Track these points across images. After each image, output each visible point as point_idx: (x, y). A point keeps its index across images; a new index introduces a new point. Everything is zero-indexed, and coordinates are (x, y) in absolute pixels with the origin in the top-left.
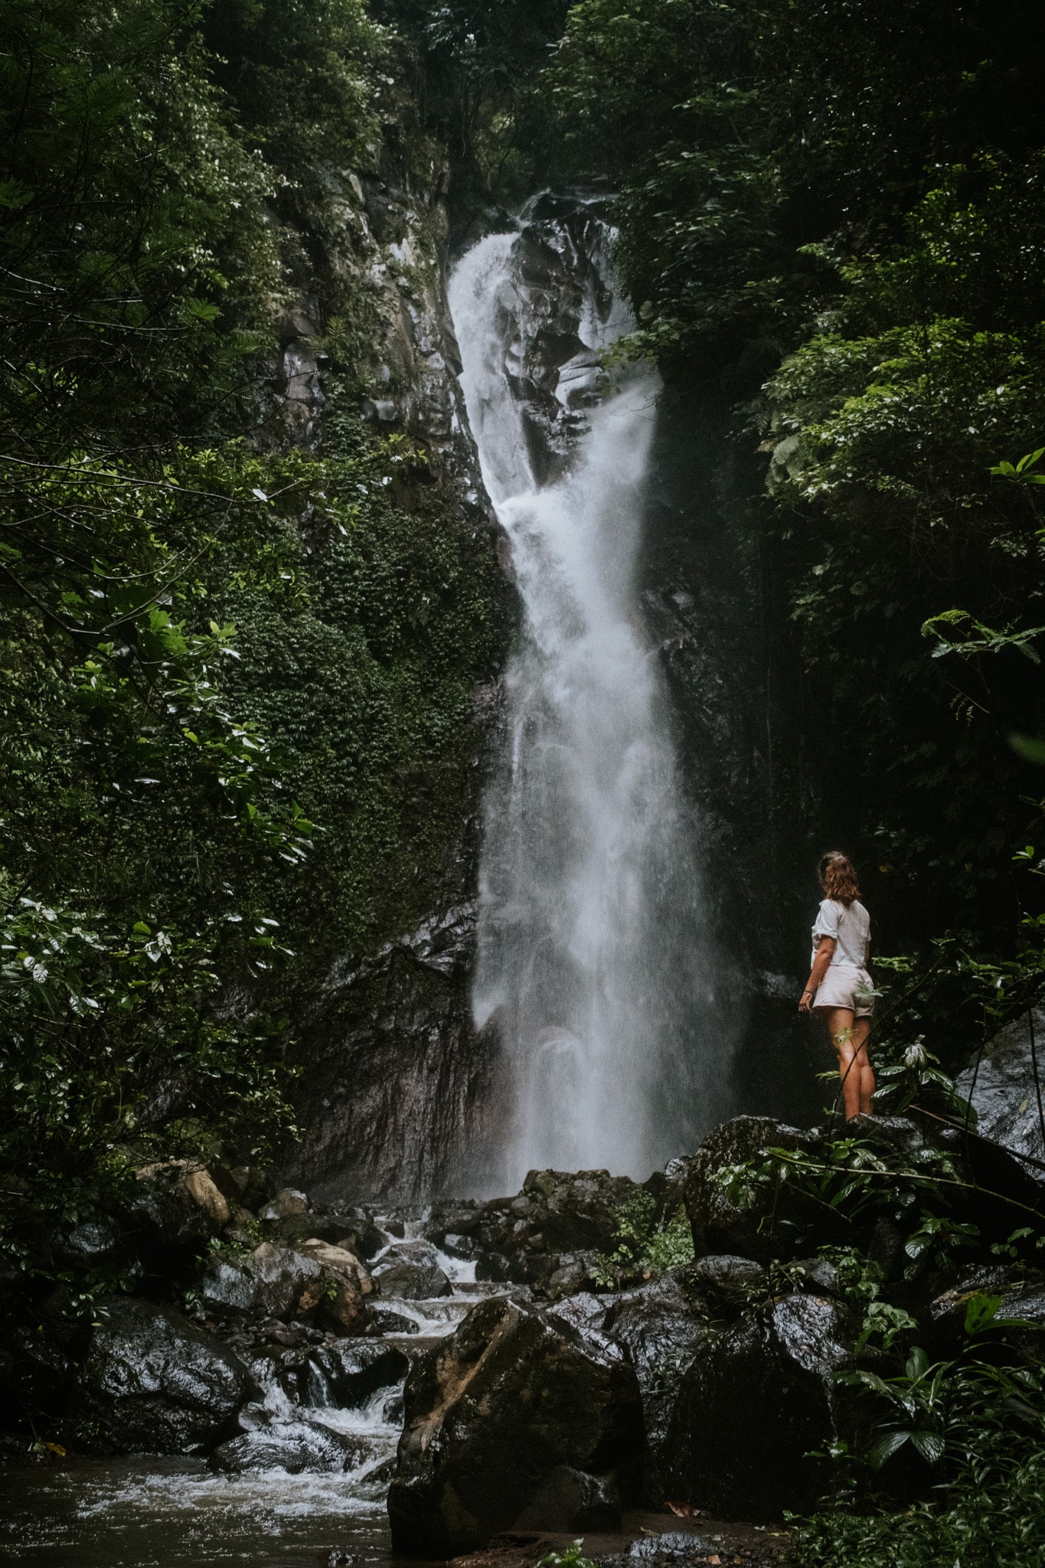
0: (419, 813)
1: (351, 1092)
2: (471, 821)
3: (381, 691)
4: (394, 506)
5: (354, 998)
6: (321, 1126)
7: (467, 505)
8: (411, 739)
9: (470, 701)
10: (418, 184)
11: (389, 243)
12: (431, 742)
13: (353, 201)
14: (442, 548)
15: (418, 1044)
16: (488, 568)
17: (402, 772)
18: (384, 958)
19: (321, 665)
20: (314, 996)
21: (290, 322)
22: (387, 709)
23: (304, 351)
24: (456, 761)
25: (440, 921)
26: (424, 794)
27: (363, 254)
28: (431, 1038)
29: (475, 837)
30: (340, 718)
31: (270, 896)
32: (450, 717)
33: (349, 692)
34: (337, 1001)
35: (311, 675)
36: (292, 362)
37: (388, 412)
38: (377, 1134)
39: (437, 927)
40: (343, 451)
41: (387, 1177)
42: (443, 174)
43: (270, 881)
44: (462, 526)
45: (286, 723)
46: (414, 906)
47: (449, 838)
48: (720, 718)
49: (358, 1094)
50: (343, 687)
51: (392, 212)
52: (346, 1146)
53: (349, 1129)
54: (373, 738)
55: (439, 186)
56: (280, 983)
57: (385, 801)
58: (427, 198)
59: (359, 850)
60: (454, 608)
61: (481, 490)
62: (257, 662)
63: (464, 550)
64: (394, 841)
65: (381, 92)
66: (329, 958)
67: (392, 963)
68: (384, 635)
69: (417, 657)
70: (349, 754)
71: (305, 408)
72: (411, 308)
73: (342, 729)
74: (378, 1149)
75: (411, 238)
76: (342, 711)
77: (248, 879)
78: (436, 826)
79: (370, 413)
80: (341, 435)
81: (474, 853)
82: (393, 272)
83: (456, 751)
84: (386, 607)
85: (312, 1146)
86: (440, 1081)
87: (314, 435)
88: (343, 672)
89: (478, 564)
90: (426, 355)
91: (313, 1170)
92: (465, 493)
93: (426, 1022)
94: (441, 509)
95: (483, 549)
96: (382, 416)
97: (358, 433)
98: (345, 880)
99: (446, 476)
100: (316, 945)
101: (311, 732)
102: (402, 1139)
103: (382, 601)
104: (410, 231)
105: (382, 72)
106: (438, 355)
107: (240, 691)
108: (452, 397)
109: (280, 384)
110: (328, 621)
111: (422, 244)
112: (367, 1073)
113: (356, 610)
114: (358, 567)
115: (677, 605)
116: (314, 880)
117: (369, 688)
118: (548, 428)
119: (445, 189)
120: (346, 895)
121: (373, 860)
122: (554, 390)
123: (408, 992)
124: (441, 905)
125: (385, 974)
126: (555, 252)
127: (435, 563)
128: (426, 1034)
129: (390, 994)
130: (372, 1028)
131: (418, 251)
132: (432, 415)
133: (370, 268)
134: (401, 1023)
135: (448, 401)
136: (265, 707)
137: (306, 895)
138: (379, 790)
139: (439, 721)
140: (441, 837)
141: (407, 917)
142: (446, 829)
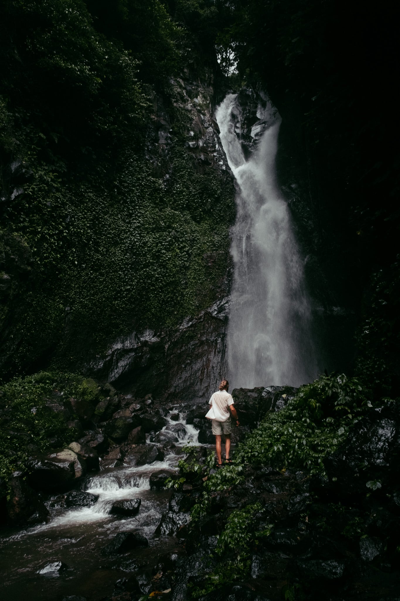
0: (211, 268)
1: (191, 362)
2: (229, 269)
3: (196, 231)
4: (197, 173)
5: (191, 330)
6: (181, 374)
7: (223, 170)
8: (208, 245)
9: (228, 231)
10: (203, 81)
11: (194, 98)
12: (215, 245)
13: (181, 87)
14: (214, 184)
15: (214, 344)
16: (231, 189)
17: (205, 256)
18: (201, 317)
19: (173, 223)
20: (177, 330)
21: (159, 122)
22: (198, 236)
23: (165, 130)
24: (223, 250)
25: (220, 303)
26: (213, 262)
27: (184, 101)
28: (218, 342)
29: (232, 274)
30: (181, 240)
31: (158, 299)
32: (221, 237)
33: (183, 231)
34: (185, 332)
35: (169, 227)
36: (161, 134)
37: (193, 145)
38: (201, 375)
39: (219, 305)
40: (178, 157)
41: (205, 390)
42: (211, 78)
43: (158, 294)
44: (220, 177)
45: (161, 243)
46: (210, 299)
47: (222, 276)
48: (310, 222)
49: (194, 362)
50: (181, 230)
51: (194, 89)
52: (190, 380)
53: (191, 374)
54: (194, 246)
55: (210, 81)
56: (164, 327)
57: (199, 265)
58: (206, 85)
59: (191, 282)
60: (220, 203)
61: (227, 166)
62: (149, 224)
63: (222, 185)
64: (203, 277)
65: (187, 54)
66: (182, 318)
67: (204, 318)
68: (196, 213)
69: (209, 219)
70: (185, 251)
71: (164, 146)
72: (202, 115)
73: (182, 243)
74: (201, 380)
75: (201, 95)
76: (181, 238)
77: (150, 294)
78: (218, 272)
79: (187, 146)
80: (177, 153)
81: (231, 279)
82: (195, 105)
83: (223, 247)
84: (196, 204)
85: (178, 381)
86: (222, 356)
87: (168, 154)
88: (181, 225)
89: (228, 188)
90: (207, 128)
91: (179, 389)
92: (221, 167)
93: (216, 336)
94: (213, 173)
95: (228, 183)
96: (191, 146)
97: (183, 151)
98: (186, 292)
99: (214, 162)
100: (177, 314)
101: (170, 245)
102: (210, 376)
103: (195, 202)
104: (200, 94)
105: (187, 48)
106: (211, 128)
107: (144, 234)
108: (216, 139)
109: (157, 140)
110: (176, 210)
111: (204, 97)
112: (197, 355)
113: (185, 205)
114: (184, 191)
115: (292, 188)
116: (175, 293)
117: (192, 230)
118: (249, 145)
119: (212, 82)
120: (187, 297)
121: (196, 285)
122: (250, 134)
123: (210, 327)
124: (220, 297)
125: (202, 321)
126: (249, 95)
127: (212, 189)
128: (216, 340)
129: (204, 329)
130: (198, 340)
131: (203, 99)
132: (209, 145)
133: (187, 105)
134: (208, 337)
135: (214, 140)
136: (154, 238)
137: (172, 298)
138: (197, 262)
139: (217, 238)
140: (219, 275)
141: (209, 302)
142: (221, 273)
